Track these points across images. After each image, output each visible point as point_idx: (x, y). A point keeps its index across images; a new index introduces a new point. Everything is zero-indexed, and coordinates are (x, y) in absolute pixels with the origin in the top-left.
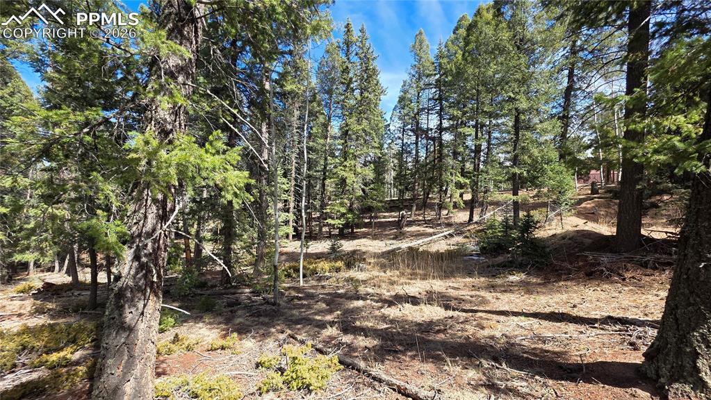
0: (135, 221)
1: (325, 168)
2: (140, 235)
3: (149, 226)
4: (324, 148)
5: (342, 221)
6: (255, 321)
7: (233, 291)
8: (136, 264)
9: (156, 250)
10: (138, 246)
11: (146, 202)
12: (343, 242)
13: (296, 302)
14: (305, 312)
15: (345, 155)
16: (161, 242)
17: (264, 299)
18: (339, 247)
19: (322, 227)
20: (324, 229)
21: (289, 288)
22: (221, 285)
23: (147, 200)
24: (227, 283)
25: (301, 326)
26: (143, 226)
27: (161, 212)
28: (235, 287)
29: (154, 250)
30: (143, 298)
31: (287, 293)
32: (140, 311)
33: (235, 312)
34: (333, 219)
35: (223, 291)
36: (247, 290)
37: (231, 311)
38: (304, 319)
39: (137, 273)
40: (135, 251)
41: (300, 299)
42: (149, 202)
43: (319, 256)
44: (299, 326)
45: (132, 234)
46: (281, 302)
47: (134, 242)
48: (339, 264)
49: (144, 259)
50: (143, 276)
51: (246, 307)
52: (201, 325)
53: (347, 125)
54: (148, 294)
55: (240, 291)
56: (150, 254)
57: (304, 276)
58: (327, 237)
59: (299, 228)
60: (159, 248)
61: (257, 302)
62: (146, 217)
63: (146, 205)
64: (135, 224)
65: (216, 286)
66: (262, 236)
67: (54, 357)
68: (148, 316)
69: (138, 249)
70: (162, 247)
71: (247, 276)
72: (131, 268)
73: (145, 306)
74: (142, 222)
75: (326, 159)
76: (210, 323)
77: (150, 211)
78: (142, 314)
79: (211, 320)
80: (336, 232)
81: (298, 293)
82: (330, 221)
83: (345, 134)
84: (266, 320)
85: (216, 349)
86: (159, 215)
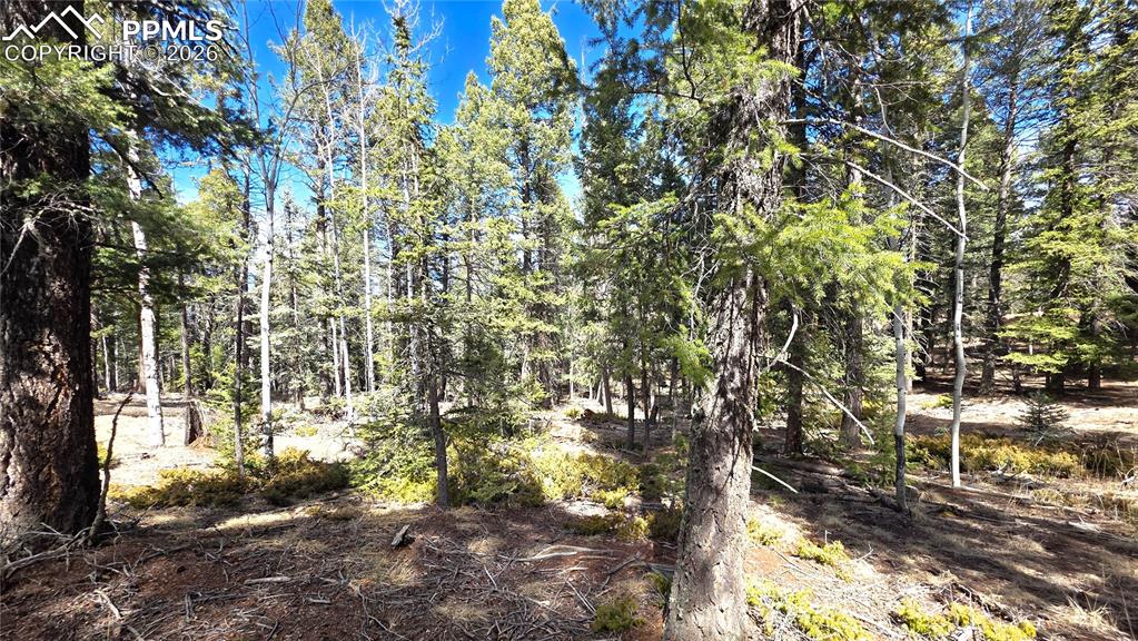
0: (718, 340)
1: (999, 239)
2: (724, 361)
3: (735, 351)
4: (995, 197)
5: (1059, 359)
6: (864, 531)
7: (808, 466)
8: (721, 401)
9: (746, 384)
10: (722, 376)
11: (732, 313)
12: (1066, 409)
13: (950, 517)
14: (982, 546)
15: (1065, 202)
16: (751, 372)
17: (872, 494)
18: (1054, 420)
19: (992, 370)
20: (998, 375)
21: (928, 486)
22: (786, 451)
23: (732, 311)
24: (795, 451)
25: (982, 574)
26: (729, 347)
27: (750, 327)
28: (810, 460)
29: (742, 383)
30: (730, 450)
31: (923, 495)
32: (729, 469)
33: (821, 503)
34: (1025, 352)
35: (791, 463)
36: (834, 470)
37: (814, 500)
38: (985, 561)
39: (722, 414)
40: (719, 384)
41: (961, 514)
42: (735, 313)
43: (992, 433)
44: (975, 573)
45: (715, 359)
46: (914, 510)
47: (716, 371)
48: (1062, 458)
49: (731, 396)
50: (729, 420)
51: (838, 499)
52: (765, 507)
53: (1071, 129)
54: (736, 446)
55: (820, 469)
56: (738, 389)
57: (962, 469)
58: (1010, 393)
59: (929, 370)
60: (748, 381)
61: (856, 495)
62: (731, 335)
63: (731, 318)
64: (719, 344)
65: (775, 452)
66: (856, 376)
67: (610, 496)
68: (739, 480)
69: (723, 381)
70: (753, 379)
71: (832, 446)
72: (715, 406)
73: (734, 463)
74: (727, 342)
75: (1001, 220)
76: (780, 510)
77: (735, 326)
78: (731, 474)
79: (782, 506)
80: (1040, 382)
81: (953, 501)
82: (1016, 357)
83: (1064, 152)
84: (889, 536)
85: (806, 558)
86: (748, 333)
